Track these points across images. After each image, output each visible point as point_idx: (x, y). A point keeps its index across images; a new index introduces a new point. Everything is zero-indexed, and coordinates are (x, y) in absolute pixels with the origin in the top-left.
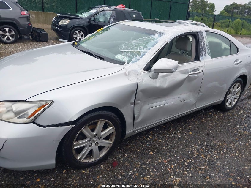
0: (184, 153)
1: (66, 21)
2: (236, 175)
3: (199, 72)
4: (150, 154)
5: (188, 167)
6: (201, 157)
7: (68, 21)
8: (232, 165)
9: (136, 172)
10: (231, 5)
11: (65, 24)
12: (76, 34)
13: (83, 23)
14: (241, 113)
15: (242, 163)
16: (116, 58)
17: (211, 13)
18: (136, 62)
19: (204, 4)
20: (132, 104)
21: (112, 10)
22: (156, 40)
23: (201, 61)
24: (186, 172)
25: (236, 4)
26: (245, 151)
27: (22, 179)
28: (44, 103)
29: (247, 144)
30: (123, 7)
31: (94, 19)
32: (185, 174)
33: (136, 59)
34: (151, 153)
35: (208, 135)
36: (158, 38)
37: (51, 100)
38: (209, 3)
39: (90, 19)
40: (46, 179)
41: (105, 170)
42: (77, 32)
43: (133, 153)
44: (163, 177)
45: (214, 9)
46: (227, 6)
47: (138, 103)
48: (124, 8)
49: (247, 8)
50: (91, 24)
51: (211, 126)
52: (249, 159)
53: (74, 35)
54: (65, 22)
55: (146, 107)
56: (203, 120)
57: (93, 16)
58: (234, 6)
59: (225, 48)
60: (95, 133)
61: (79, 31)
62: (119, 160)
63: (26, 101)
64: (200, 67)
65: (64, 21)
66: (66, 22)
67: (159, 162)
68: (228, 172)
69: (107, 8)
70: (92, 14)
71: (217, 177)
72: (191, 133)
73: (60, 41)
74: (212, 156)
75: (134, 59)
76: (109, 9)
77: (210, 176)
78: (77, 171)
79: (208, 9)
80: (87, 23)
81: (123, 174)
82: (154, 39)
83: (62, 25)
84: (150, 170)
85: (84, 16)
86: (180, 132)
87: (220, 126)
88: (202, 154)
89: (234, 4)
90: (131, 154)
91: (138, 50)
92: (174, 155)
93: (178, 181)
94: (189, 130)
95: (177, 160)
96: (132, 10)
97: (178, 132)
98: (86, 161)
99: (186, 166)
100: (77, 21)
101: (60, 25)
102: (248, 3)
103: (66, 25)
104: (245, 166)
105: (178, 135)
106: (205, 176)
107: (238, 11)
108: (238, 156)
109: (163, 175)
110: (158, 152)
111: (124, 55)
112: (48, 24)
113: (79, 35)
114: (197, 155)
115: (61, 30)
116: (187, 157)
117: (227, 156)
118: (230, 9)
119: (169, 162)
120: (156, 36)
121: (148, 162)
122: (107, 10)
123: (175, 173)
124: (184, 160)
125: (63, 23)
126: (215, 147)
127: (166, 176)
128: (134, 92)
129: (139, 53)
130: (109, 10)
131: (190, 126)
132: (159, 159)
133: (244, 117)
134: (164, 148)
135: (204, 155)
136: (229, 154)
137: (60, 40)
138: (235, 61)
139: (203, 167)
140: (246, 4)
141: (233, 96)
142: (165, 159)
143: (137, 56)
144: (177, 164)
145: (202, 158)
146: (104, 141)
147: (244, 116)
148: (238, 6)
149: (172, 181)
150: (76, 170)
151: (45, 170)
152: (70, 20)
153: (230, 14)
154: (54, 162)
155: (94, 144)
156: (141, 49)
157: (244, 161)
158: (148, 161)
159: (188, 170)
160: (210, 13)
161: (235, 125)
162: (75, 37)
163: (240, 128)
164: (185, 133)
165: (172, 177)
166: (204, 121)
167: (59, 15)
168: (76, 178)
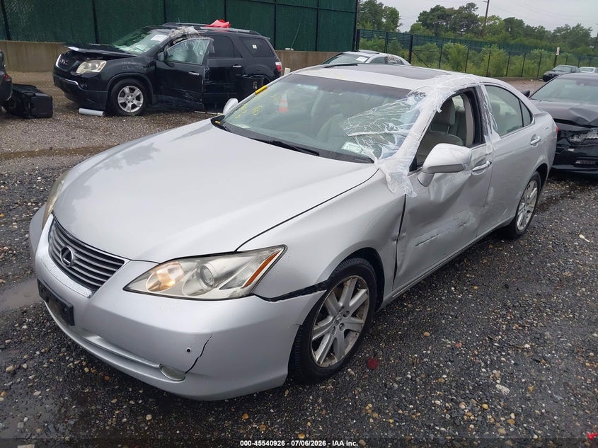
0: (483, 325)
1: (97, 65)
2: (586, 350)
3: (486, 165)
4: (426, 337)
5: (501, 348)
6: (514, 328)
7: (102, 63)
8: (572, 335)
9: (419, 372)
10: (433, 10)
11: (94, 71)
12: (124, 94)
13: (139, 67)
14: (541, 239)
15: (585, 329)
16: (346, 151)
17: (393, 30)
18: (391, 154)
19: (376, 10)
20: (394, 240)
21: (204, 35)
22: (412, 110)
23: (487, 143)
24: (503, 359)
25: (443, 8)
26: (580, 308)
27: (211, 419)
28: (267, 253)
29: (578, 294)
30: (226, 27)
31: (166, 56)
32: (504, 362)
33: (389, 148)
34: (427, 334)
35: (506, 286)
36: (416, 104)
37: (283, 245)
38: (386, 7)
39: (156, 57)
40: (258, 412)
41: (360, 378)
42: (127, 90)
43: (394, 338)
44: (470, 373)
45: (397, 22)
46: (425, 12)
47: (404, 237)
48: (228, 29)
49: (466, 18)
50: (158, 70)
51: (504, 271)
52: (593, 319)
53: (119, 98)
54: (94, 67)
55: (412, 244)
56: (485, 261)
57: (162, 50)
58: (439, 13)
59: (507, 114)
60: (341, 304)
61: (130, 88)
62: (375, 354)
63: (235, 253)
64: (487, 155)
65: (90, 65)
66: (98, 67)
67: (449, 348)
68: (570, 347)
69: (191, 30)
70: (158, 47)
71: (557, 359)
72: (476, 287)
73: (82, 114)
74: (532, 324)
75: (385, 150)
76: (197, 31)
77: (544, 358)
78: (310, 388)
79: (384, 20)
80: (148, 66)
81: (398, 379)
82: (409, 106)
83: (85, 74)
84: (441, 365)
85: (137, 51)
86: (455, 288)
87: (520, 268)
88: (513, 323)
89: (437, 9)
90: (389, 342)
91: (387, 131)
92: (467, 332)
93: (498, 375)
94: (469, 282)
95: (478, 339)
96: (248, 31)
97: (453, 288)
98: (326, 365)
99: (498, 347)
100: (125, 63)
101: (81, 75)
102: (465, 5)
103: (99, 75)
104: (592, 333)
105: (455, 294)
106: (539, 360)
107: (446, 25)
108: (574, 317)
109: (468, 369)
110: (438, 331)
111: (362, 143)
112: (23, 72)
113: (130, 97)
114: (506, 325)
115: (84, 88)
116: (491, 333)
117: (556, 321)
118: (431, 19)
119: (465, 345)
120: (411, 100)
121: (429, 352)
122: (192, 35)
123: (486, 363)
124: (488, 337)
125: (89, 70)
126: (529, 308)
127: (474, 370)
128: (399, 216)
129: (389, 137)
130: (196, 34)
131: (468, 275)
132: (446, 343)
133: (550, 246)
134: (443, 321)
135: (518, 324)
136: (557, 316)
137: (81, 110)
138: (532, 140)
139: (527, 346)
140: (462, 8)
141: (525, 208)
142: (457, 341)
143: (389, 143)
144: (481, 346)
145: (517, 329)
146: (353, 319)
147: (549, 244)
148: (447, 12)
149: (489, 377)
150: (308, 387)
151: (246, 396)
152: (105, 62)
153: (433, 31)
154: (285, 372)
155: (337, 327)
156: (392, 129)
157: (587, 324)
158: (428, 349)
159: (504, 353)
160: (391, 31)
161: (542, 262)
162: (123, 101)
163: (552, 266)
164: (465, 288)
165: (484, 370)
166: (487, 263)
167: (76, 49)
168: (315, 401)
